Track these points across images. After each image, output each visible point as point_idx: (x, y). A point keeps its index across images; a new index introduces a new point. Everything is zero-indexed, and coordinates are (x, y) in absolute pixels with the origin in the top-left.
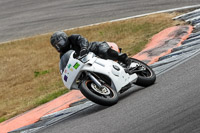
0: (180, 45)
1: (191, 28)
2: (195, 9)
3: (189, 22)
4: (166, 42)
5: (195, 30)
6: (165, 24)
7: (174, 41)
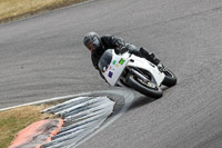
0: (49, 141)
1: (61, 121)
2: (66, 100)
3: (59, 115)
4: (34, 138)
5: (65, 124)
6: (32, 118)
7: (43, 137)
